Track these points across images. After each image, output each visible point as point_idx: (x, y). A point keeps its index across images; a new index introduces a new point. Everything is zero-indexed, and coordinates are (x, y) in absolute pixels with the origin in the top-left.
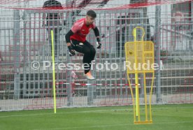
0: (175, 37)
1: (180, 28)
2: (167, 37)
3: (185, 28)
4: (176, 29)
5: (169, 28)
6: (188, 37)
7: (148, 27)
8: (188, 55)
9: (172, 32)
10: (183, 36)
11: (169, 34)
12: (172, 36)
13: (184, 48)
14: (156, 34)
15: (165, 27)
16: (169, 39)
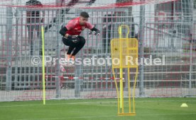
0: (158, 35)
1: (162, 26)
2: (150, 35)
3: (167, 26)
4: (159, 27)
5: (152, 26)
6: (170, 35)
7: (133, 25)
8: (170, 52)
9: (155, 31)
10: (166, 34)
11: (152, 32)
12: (155, 34)
13: (166, 46)
14: (140, 32)
15: (148, 26)
16: (152, 36)
